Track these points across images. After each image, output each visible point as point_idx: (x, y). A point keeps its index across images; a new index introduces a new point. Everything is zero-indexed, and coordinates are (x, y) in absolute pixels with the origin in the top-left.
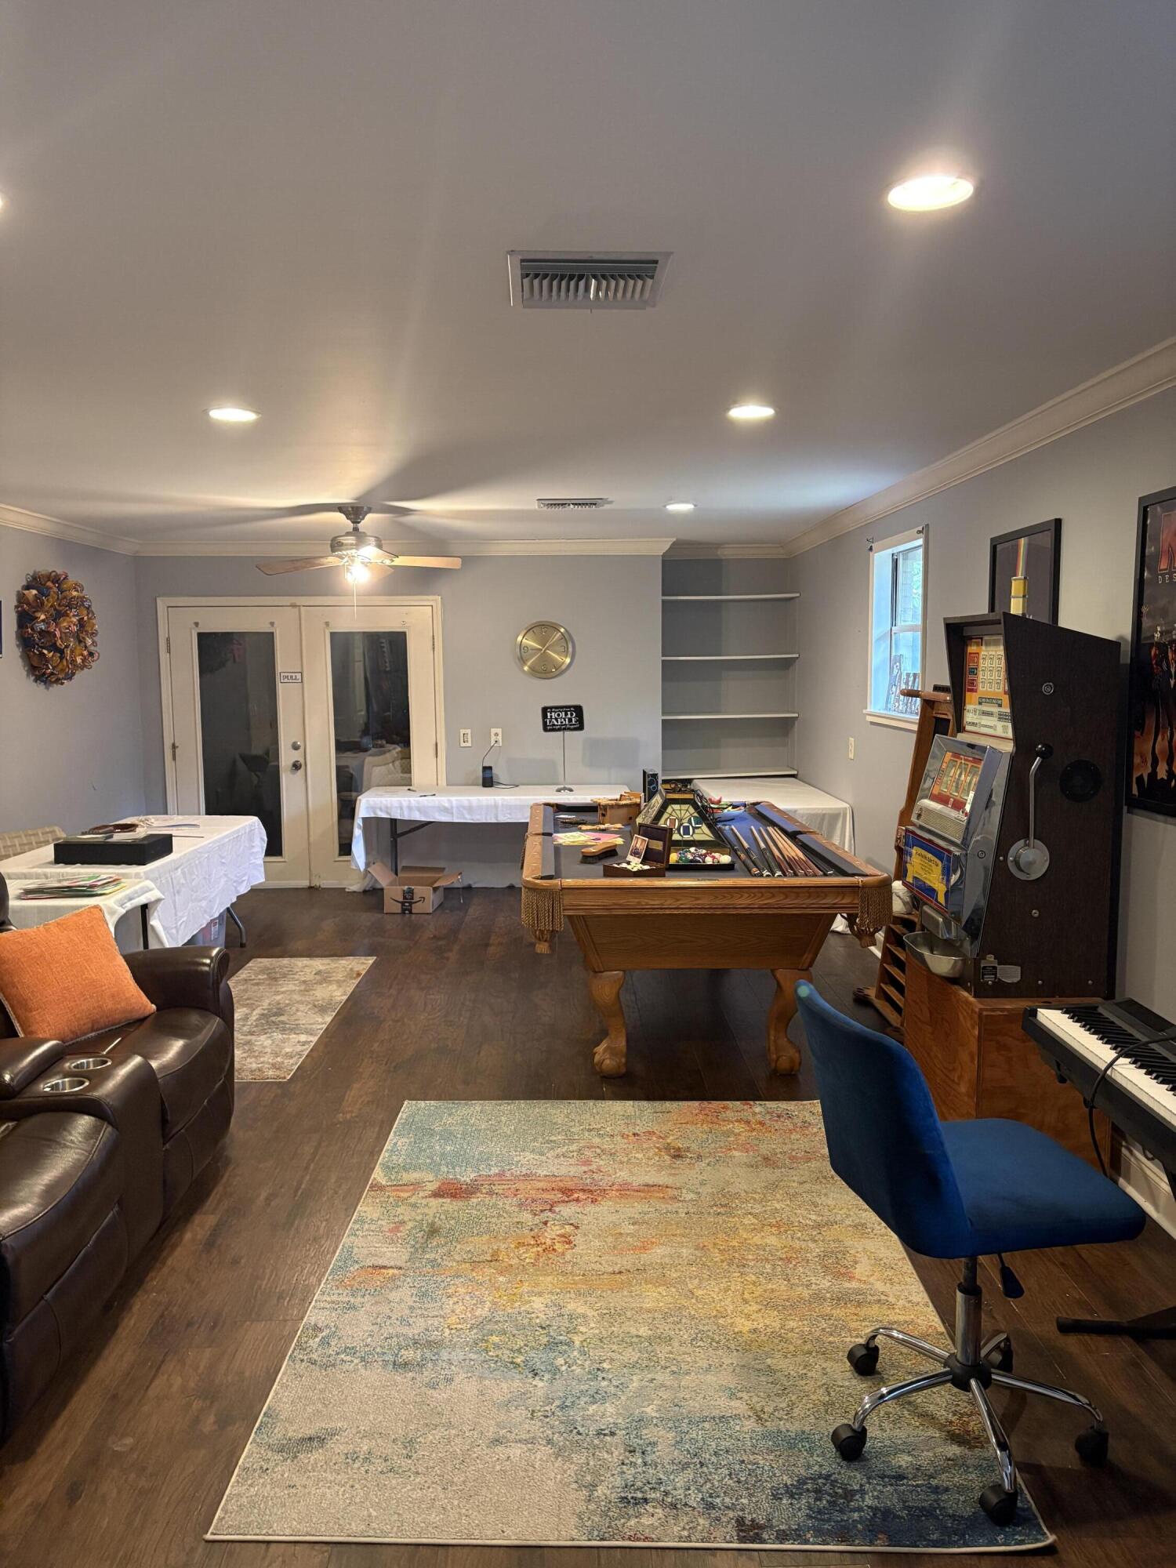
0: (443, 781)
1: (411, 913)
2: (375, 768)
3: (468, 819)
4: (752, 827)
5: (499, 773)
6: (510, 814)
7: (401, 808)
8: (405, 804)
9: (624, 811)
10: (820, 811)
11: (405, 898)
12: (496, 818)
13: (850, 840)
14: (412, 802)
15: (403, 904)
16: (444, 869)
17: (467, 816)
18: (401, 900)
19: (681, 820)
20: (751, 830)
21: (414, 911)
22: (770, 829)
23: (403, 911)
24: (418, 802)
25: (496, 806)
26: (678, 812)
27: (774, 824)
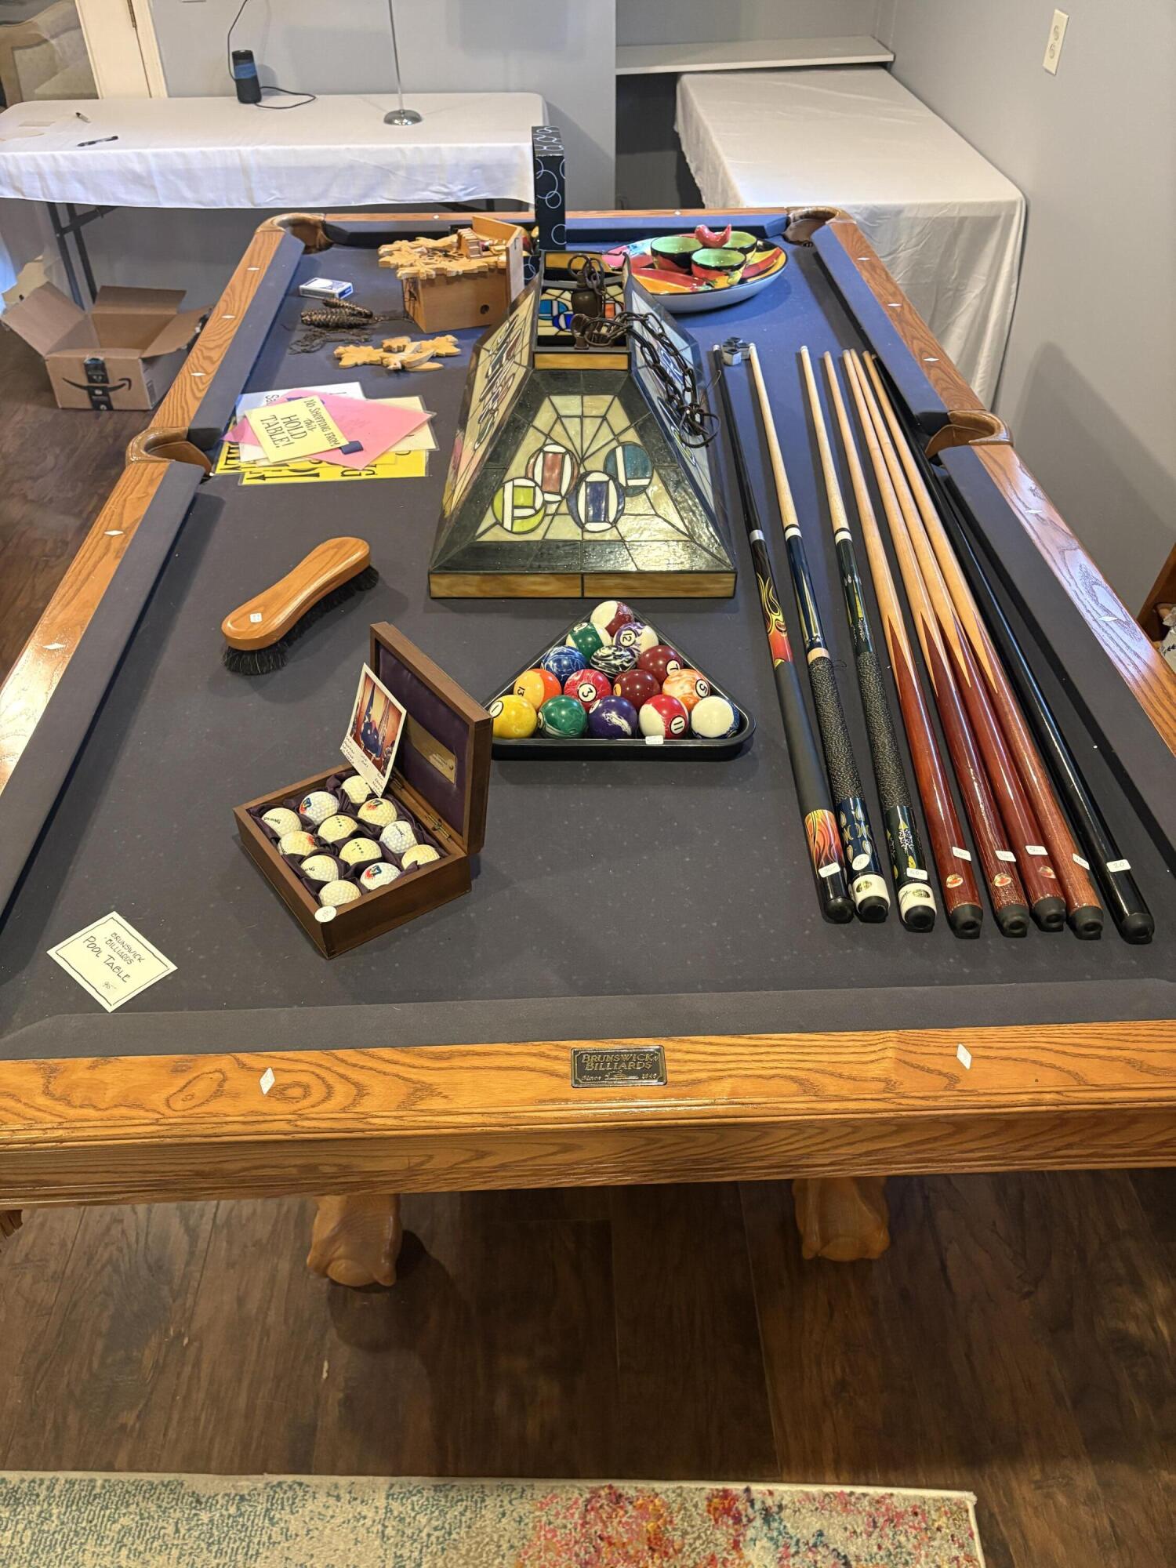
0: (160, 88)
1: (110, 408)
3: (190, 200)
5: (270, 61)
6: (280, 189)
7: (41, 176)
8: (46, 167)
10: (955, 213)
11: (90, 379)
12: (252, 200)
13: (1010, 283)
14: (62, 161)
15: (91, 391)
16: (182, 293)
17: (188, 194)
18: (85, 383)
19: (579, 459)
21: (116, 405)
23: (96, 405)
24: (73, 160)
25: (245, 171)
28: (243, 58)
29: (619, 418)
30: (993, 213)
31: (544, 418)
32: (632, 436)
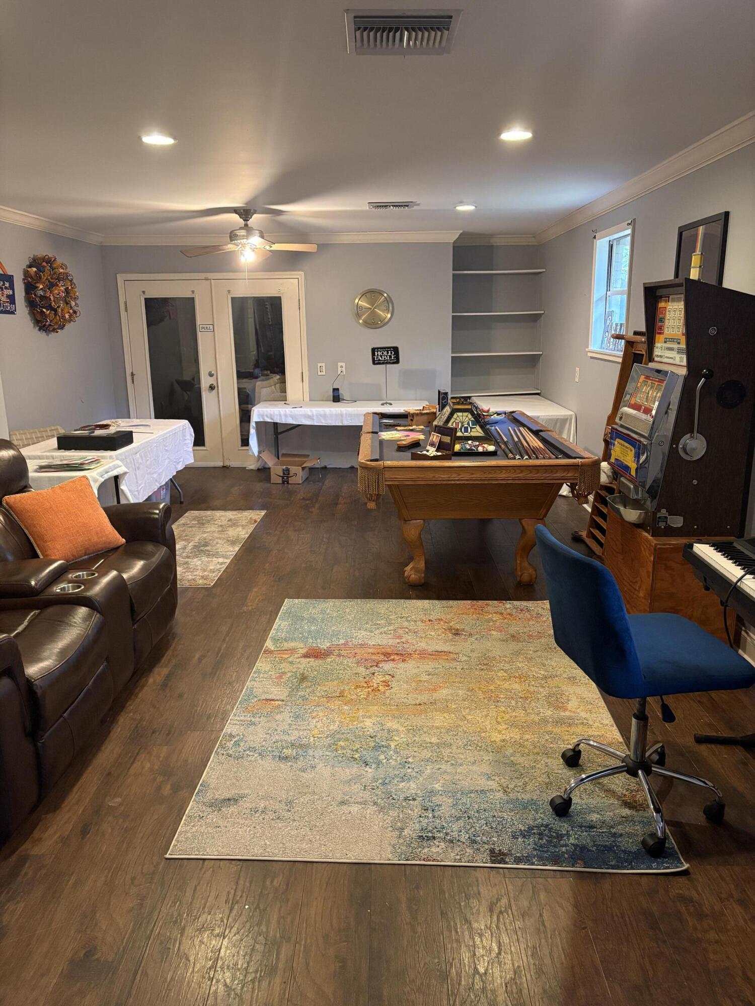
0: (307, 398)
1: (288, 483)
2: (263, 389)
3: (323, 423)
4: (510, 428)
5: (343, 392)
6: (351, 420)
7: (280, 415)
8: (282, 413)
9: (425, 417)
10: (555, 417)
11: (284, 474)
12: (342, 423)
13: (574, 436)
14: (287, 411)
15: (283, 477)
16: (309, 455)
17: (323, 421)
18: (282, 475)
19: (462, 423)
20: (509, 429)
21: (290, 482)
22: (521, 429)
23: (283, 482)
24: (291, 412)
25: (342, 415)
26: (461, 418)
27: (524, 425)
28: (336, 390)
29: (470, 416)
30: (566, 417)
31: (455, 416)
32: (473, 419)
